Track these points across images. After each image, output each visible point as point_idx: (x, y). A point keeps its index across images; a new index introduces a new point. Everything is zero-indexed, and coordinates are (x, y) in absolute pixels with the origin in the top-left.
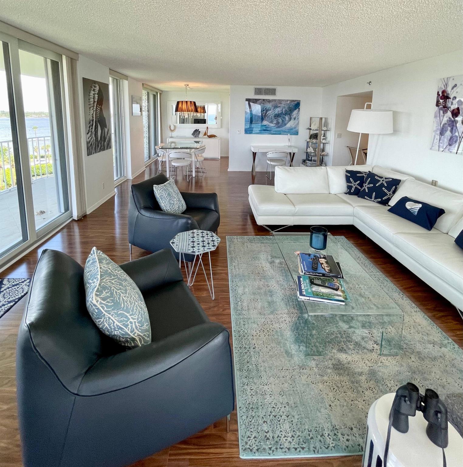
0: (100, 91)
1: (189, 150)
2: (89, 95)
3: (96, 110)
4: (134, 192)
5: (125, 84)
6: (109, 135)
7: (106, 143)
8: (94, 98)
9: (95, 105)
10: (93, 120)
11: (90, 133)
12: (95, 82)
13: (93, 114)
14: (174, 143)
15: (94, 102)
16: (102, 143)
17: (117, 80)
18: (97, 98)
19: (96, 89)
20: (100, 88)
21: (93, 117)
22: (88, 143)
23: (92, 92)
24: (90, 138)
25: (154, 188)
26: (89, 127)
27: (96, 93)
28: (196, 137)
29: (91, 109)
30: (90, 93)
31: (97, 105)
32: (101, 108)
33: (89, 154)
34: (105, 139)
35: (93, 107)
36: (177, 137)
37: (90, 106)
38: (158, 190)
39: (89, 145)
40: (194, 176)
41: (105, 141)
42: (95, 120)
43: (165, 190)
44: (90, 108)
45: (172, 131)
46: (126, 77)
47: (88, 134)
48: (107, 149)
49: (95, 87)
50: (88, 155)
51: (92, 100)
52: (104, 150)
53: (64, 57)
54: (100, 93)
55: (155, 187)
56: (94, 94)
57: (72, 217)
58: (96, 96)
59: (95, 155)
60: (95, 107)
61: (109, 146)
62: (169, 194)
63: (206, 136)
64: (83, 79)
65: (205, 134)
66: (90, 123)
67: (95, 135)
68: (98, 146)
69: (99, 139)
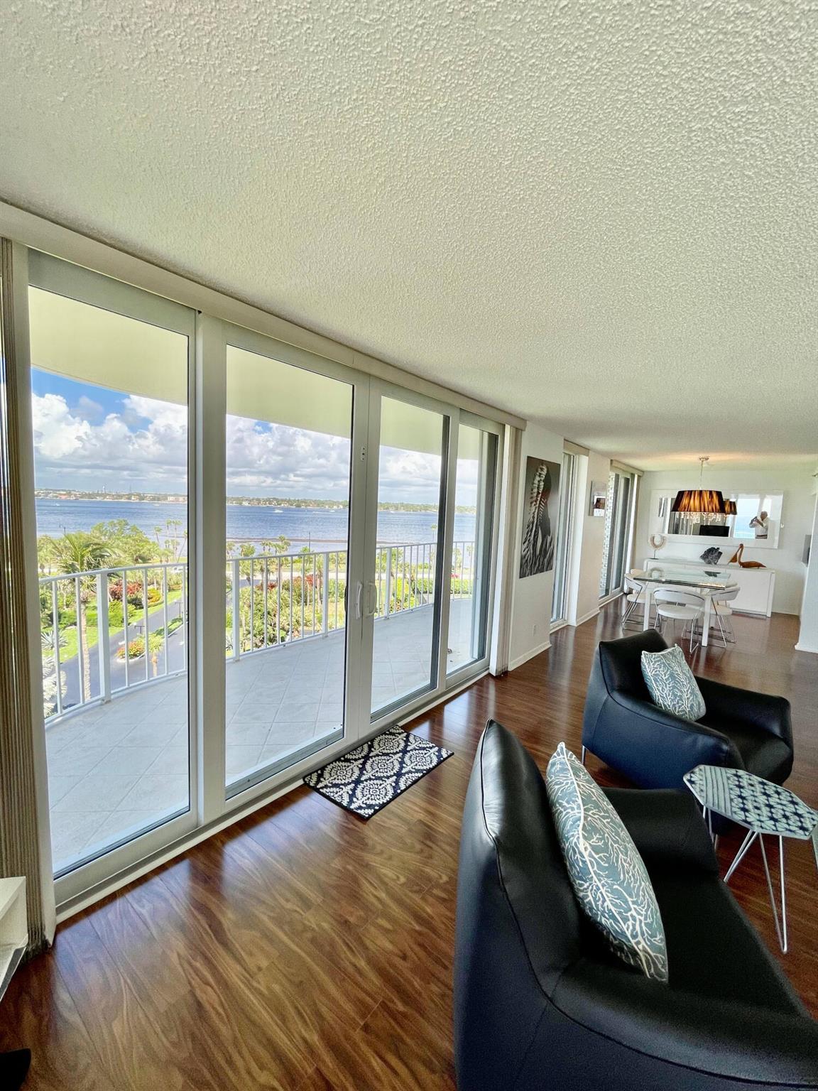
0: (548, 475)
1: (698, 590)
2: (533, 484)
3: (539, 507)
4: (603, 656)
5: (584, 461)
6: (552, 547)
7: (546, 560)
8: (538, 488)
9: (539, 498)
10: (533, 523)
11: (527, 543)
12: (542, 462)
13: (534, 513)
14: (658, 570)
15: (538, 493)
16: (541, 560)
17: (570, 456)
18: (542, 486)
19: (542, 472)
20: (548, 471)
21: (533, 517)
22: (523, 557)
23: (538, 478)
24: (527, 550)
25: (643, 656)
26: (527, 534)
27: (542, 479)
28: (709, 563)
29: (533, 504)
30: (534, 480)
31: (541, 499)
32: (546, 504)
33: (522, 575)
34: (546, 552)
35: (536, 501)
36: (666, 560)
37: (531, 500)
38: (649, 662)
39: (524, 561)
40: (705, 642)
41: (545, 557)
42: (535, 522)
43: (665, 666)
44: (531, 503)
45: (656, 546)
46: (586, 450)
47: (524, 543)
48: (547, 570)
49: (542, 469)
50: (520, 577)
51: (535, 490)
52: (542, 571)
53: (508, 428)
54: (548, 479)
55: (646, 657)
56: (539, 481)
57: (489, 668)
58: (542, 483)
59: (530, 576)
60: (538, 502)
61: (549, 565)
62: (672, 675)
63: (737, 563)
64: (528, 457)
65: (734, 559)
66: (529, 526)
67: (534, 545)
68: (535, 563)
69: (538, 552)
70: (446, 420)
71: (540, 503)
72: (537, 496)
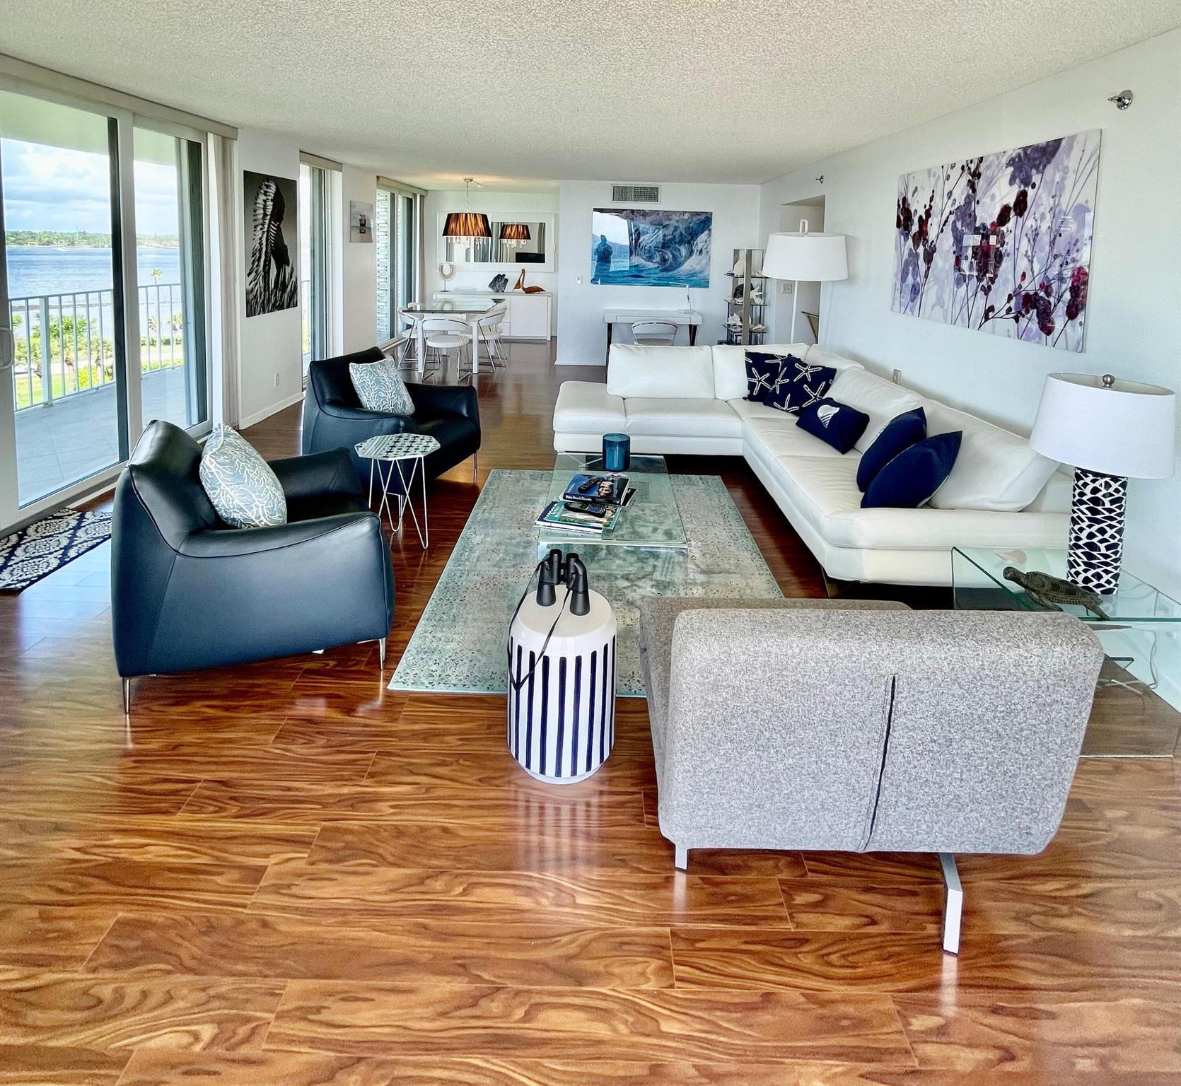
0: (277, 194)
2: (256, 204)
3: (268, 231)
5: (336, 181)
6: (293, 279)
7: (286, 295)
8: (265, 208)
9: (267, 221)
10: (260, 250)
11: (253, 274)
12: (269, 178)
13: (260, 239)
15: (265, 215)
16: (279, 294)
17: (319, 170)
18: (271, 207)
19: (269, 190)
20: (277, 189)
21: (261, 244)
22: (248, 293)
23: (262, 197)
24: (254, 284)
26: (253, 263)
27: (270, 198)
29: (259, 228)
30: (256, 199)
31: (270, 223)
32: (278, 228)
33: (251, 312)
34: (284, 286)
35: (263, 225)
37: (257, 223)
39: (251, 296)
41: (283, 291)
42: (264, 250)
44: (255, 227)
47: (249, 275)
48: (288, 307)
49: (268, 187)
50: (248, 316)
51: (261, 211)
52: (281, 307)
53: (211, 136)
54: (278, 200)
56: (265, 200)
58: (270, 204)
59: (262, 316)
60: (266, 226)
61: (292, 302)
63: (521, 290)
64: (245, 172)
65: (518, 285)
66: (254, 255)
67: (264, 278)
68: (269, 299)
69: (272, 285)
70: (113, 124)
71: (269, 226)
72: (264, 218)
